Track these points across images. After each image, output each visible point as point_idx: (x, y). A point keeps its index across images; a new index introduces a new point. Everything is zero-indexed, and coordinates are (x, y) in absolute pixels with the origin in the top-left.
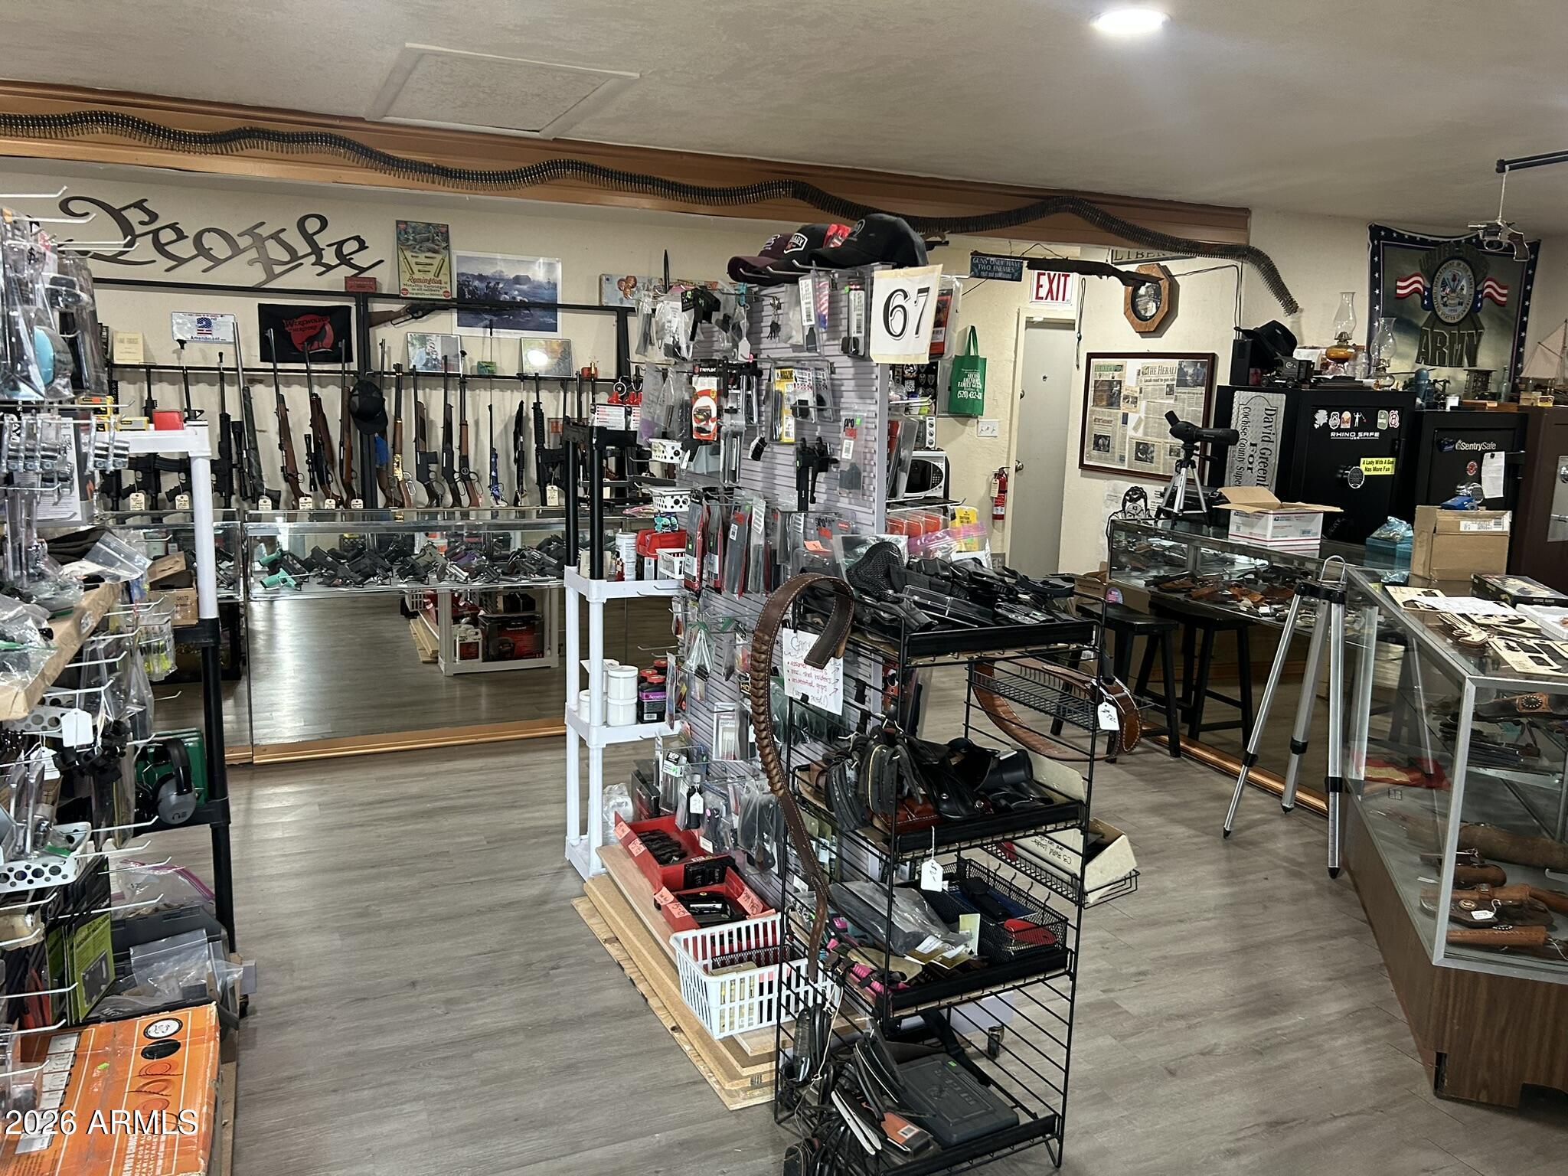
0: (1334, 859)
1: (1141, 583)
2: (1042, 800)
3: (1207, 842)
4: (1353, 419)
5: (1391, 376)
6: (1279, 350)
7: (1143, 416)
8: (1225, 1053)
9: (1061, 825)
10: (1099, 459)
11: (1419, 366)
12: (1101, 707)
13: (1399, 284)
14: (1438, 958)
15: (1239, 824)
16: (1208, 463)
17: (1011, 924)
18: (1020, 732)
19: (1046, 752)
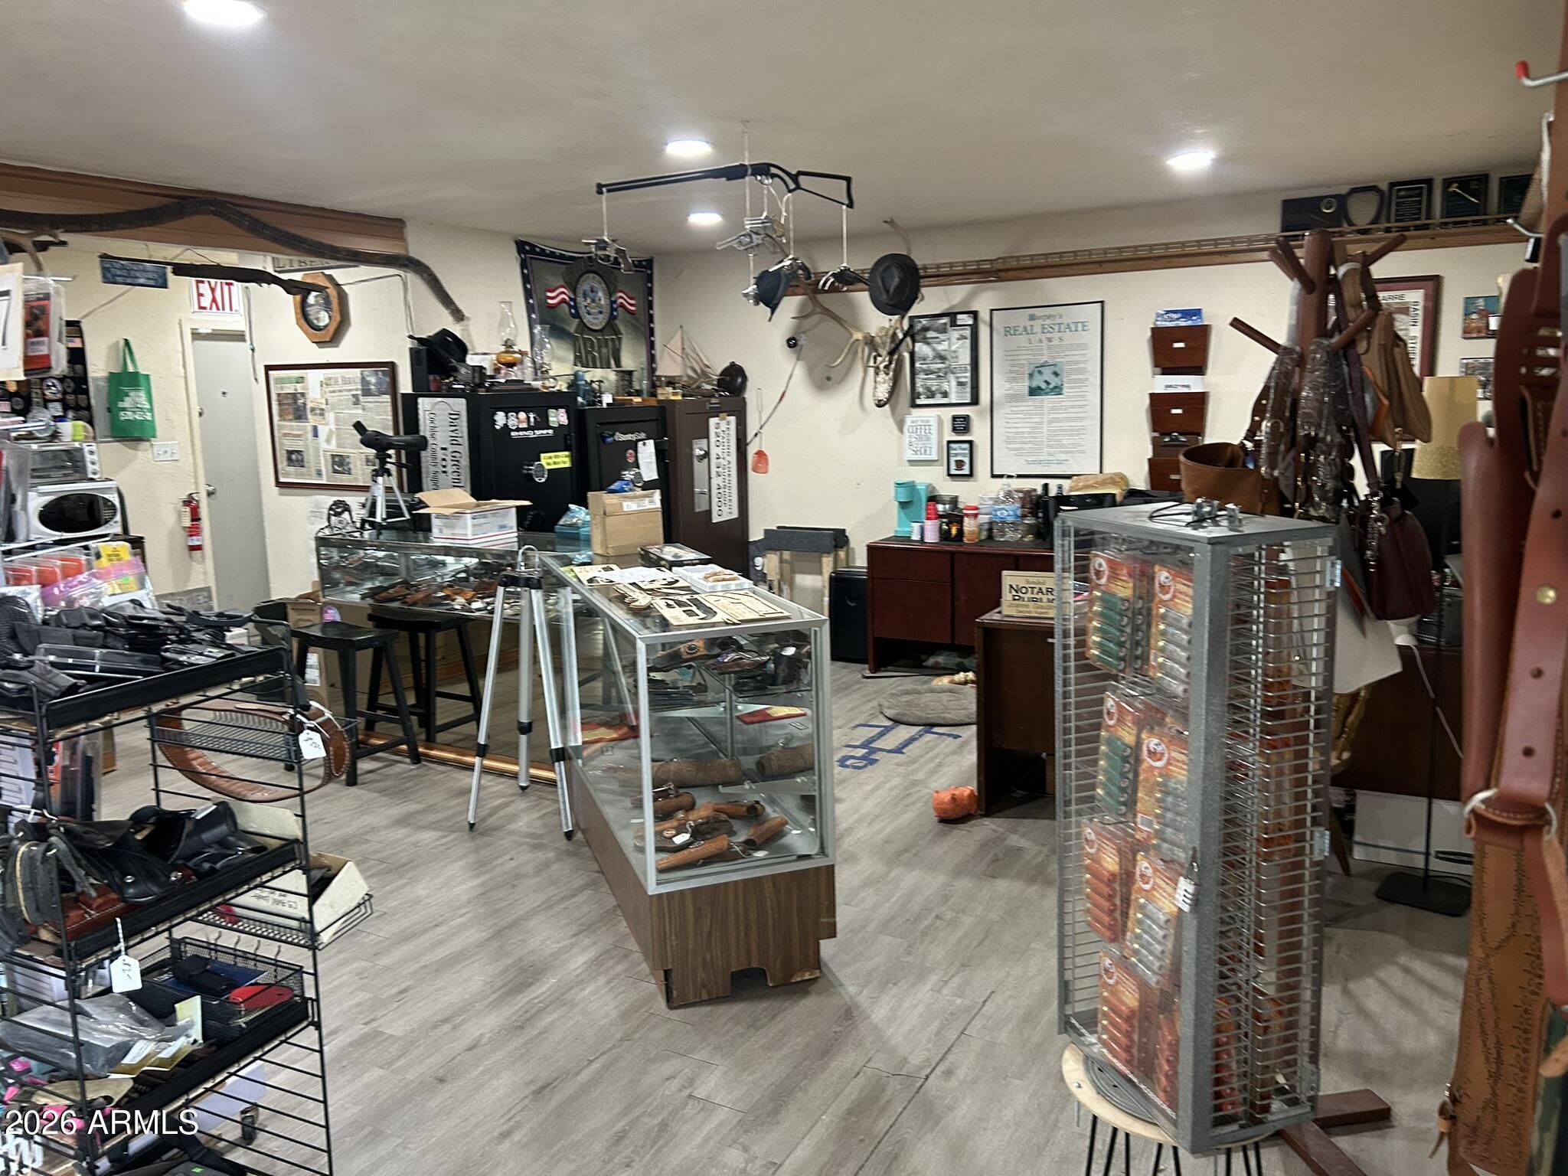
0: (567, 824)
1: (355, 597)
2: (253, 850)
3: (455, 839)
4: (528, 418)
5: (554, 378)
6: (453, 356)
7: (333, 427)
8: (490, 1040)
9: (279, 871)
10: (297, 476)
11: (577, 368)
12: (302, 737)
13: (549, 294)
14: (653, 889)
15: (482, 814)
16: (404, 470)
17: (237, 995)
18: (223, 783)
19: (253, 798)
